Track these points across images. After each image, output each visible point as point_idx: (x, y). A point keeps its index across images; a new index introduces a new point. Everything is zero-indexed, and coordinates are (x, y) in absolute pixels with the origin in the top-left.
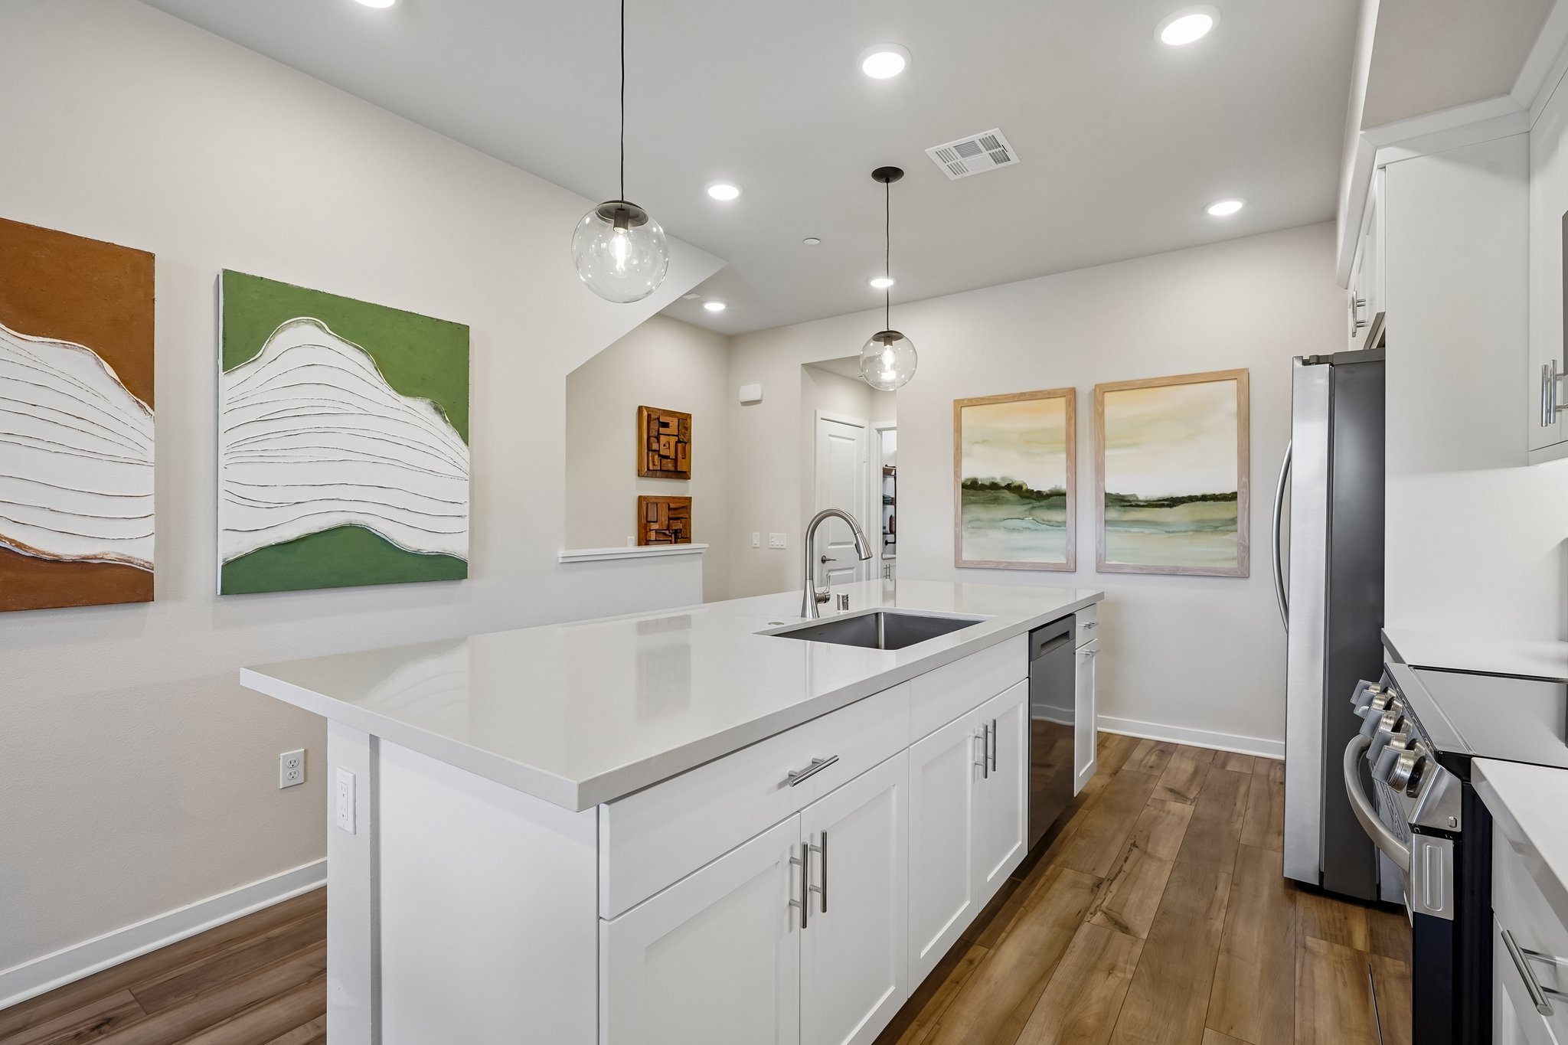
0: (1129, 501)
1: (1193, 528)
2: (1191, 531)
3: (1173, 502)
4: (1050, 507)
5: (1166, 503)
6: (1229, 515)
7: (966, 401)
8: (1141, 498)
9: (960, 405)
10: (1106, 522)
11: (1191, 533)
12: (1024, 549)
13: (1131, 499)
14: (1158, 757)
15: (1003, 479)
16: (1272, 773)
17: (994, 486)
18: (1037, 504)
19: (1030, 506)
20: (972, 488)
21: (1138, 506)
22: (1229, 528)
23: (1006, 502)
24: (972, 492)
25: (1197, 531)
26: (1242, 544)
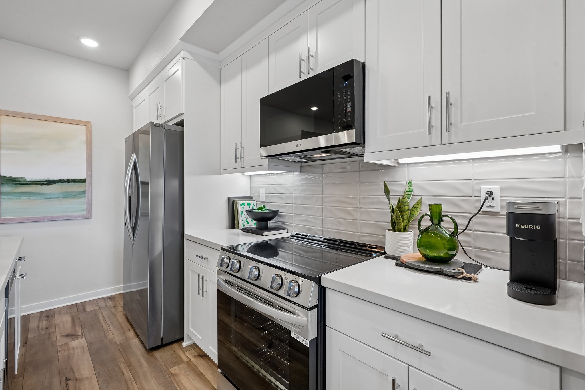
0: (20, 181)
1: (62, 196)
2: (61, 197)
3: (50, 183)
5: (45, 183)
6: (82, 190)
8: (28, 179)
11: (61, 198)
13: (21, 180)
14: (47, 320)
16: (108, 304)
21: (26, 184)
22: (82, 195)
25: (64, 197)
26: (88, 203)
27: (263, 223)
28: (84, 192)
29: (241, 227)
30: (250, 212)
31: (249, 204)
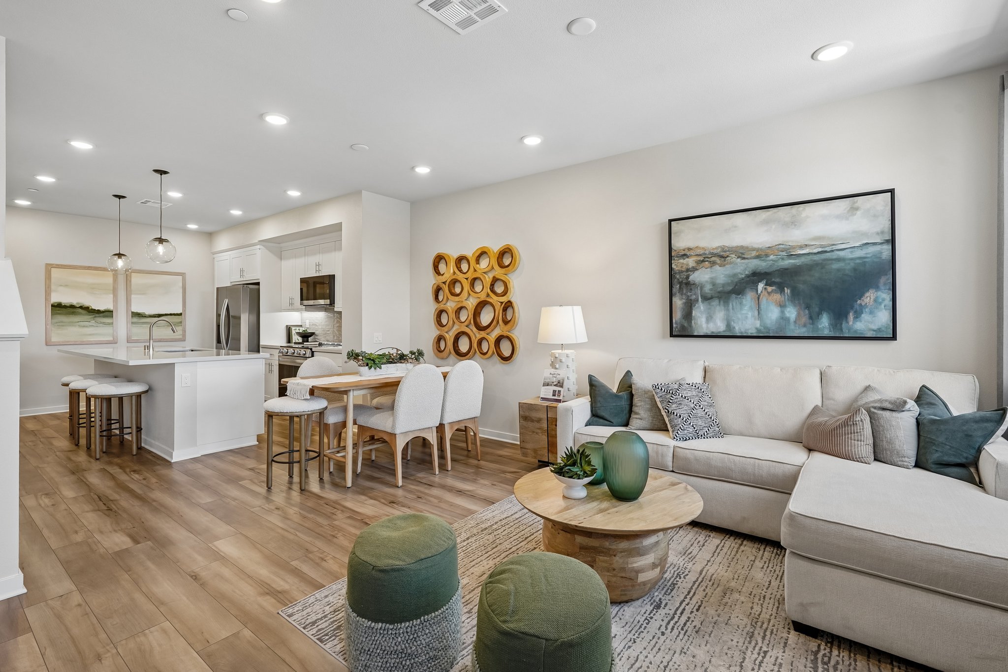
4: (104, 317)
7: (54, 265)
8: (147, 314)
9: (49, 267)
10: (132, 323)
12: (90, 335)
15: (78, 303)
17: (72, 307)
18: (97, 315)
19: (94, 316)
20: (58, 308)
21: (146, 317)
23: (80, 314)
24: (58, 309)
27: (305, 339)
28: (181, 322)
29: (293, 341)
30: (298, 334)
31: (299, 330)
